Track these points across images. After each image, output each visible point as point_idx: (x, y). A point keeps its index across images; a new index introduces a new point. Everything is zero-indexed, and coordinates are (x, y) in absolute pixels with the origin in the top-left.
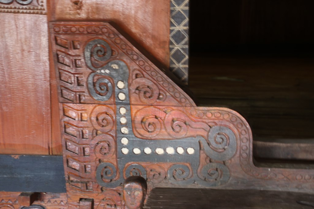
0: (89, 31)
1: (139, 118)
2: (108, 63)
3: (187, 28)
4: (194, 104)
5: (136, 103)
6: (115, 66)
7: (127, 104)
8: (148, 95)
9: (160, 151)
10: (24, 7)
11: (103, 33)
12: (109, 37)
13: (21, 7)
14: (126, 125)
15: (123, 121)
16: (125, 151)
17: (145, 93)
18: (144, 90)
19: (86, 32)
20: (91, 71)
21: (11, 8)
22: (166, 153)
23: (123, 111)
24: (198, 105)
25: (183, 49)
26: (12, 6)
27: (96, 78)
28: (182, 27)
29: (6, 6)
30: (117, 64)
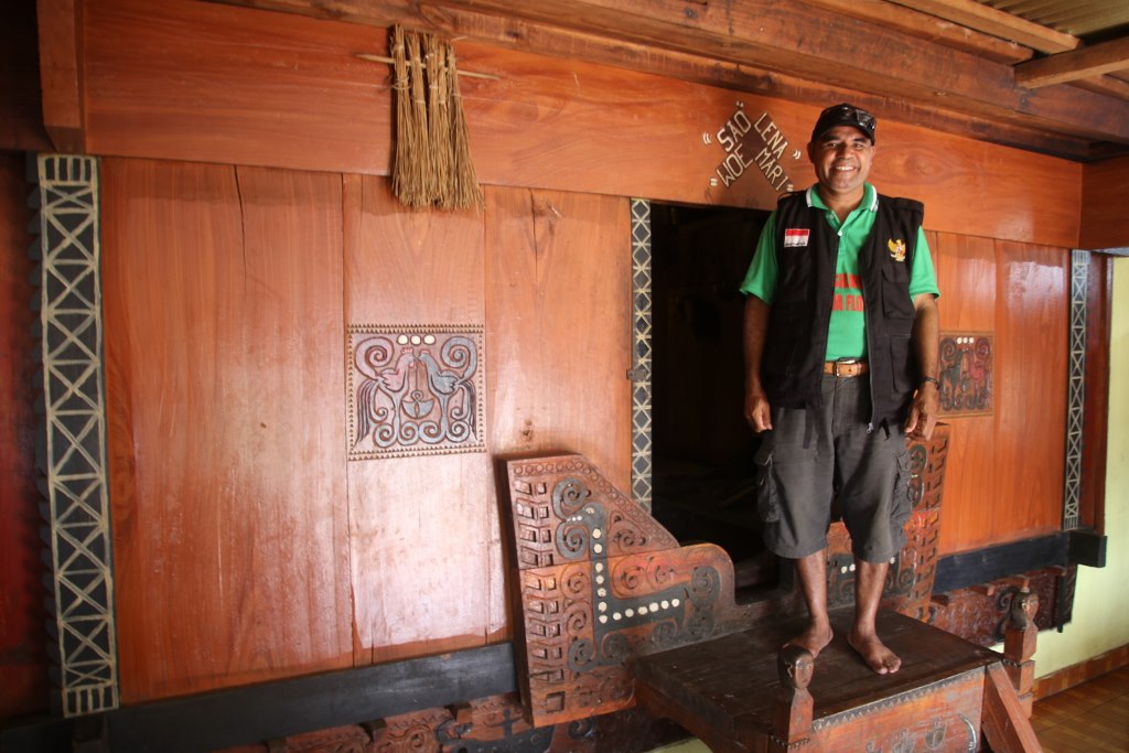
0: (560, 468)
1: (618, 574)
2: (581, 508)
3: (649, 453)
4: (678, 545)
5: (615, 554)
6: (590, 510)
7: (602, 558)
8: (629, 541)
9: (643, 611)
10: (457, 445)
11: (577, 469)
12: (583, 473)
13: (453, 445)
14: (602, 586)
15: (600, 580)
16: (603, 619)
17: (625, 539)
18: (624, 536)
19: (555, 470)
20: (560, 521)
21: (441, 448)
22: (649, 612)
23: (599, 567)
24: (682, 546)
25: (646, 479)
26: (442, 445)
27: (568, 528)
28: (644, 453)
29: (434, 447)
30: (592, 507)
